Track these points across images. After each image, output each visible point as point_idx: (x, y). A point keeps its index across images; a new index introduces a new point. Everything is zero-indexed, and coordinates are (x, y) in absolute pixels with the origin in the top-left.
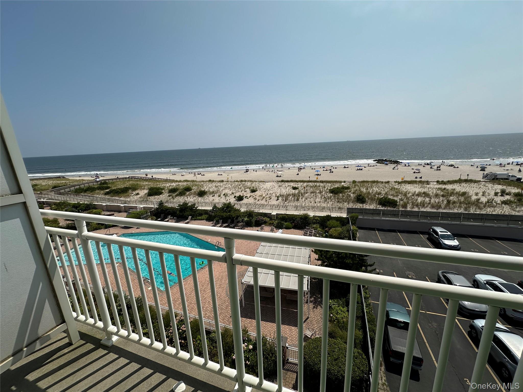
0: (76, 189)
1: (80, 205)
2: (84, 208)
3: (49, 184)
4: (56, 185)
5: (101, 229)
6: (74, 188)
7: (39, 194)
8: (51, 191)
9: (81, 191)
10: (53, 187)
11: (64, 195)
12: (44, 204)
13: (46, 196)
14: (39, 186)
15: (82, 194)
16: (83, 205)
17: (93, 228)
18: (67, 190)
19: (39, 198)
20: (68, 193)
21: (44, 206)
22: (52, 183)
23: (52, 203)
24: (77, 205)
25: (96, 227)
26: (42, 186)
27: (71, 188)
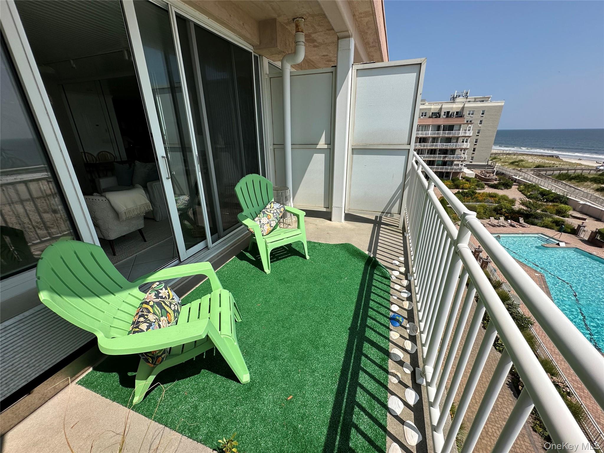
0: (561, 175)
1: (549, 194)
2: (552, 199)
3: (536, 162)
4: (542, 164)
5: (552, 229)
6: (559, 172)
7: (519, 171)
8: (532, 170)
9: (565, 177)
10: (536, 166)
11: (541, 177)
12: (515, 182)
13: (523, 174)
14: (524, 163)
15: (564, 182)
16: (553, 195)
17: (544, 223)
18: (549, 173)
19: (515, 174)
20: (548, 177)
21: (514, 183)
22: (540, 162)
23: (523, 183)
24: (546, 192)
25: (546, 225)
26: (527, 162)
27: (555, 172)
